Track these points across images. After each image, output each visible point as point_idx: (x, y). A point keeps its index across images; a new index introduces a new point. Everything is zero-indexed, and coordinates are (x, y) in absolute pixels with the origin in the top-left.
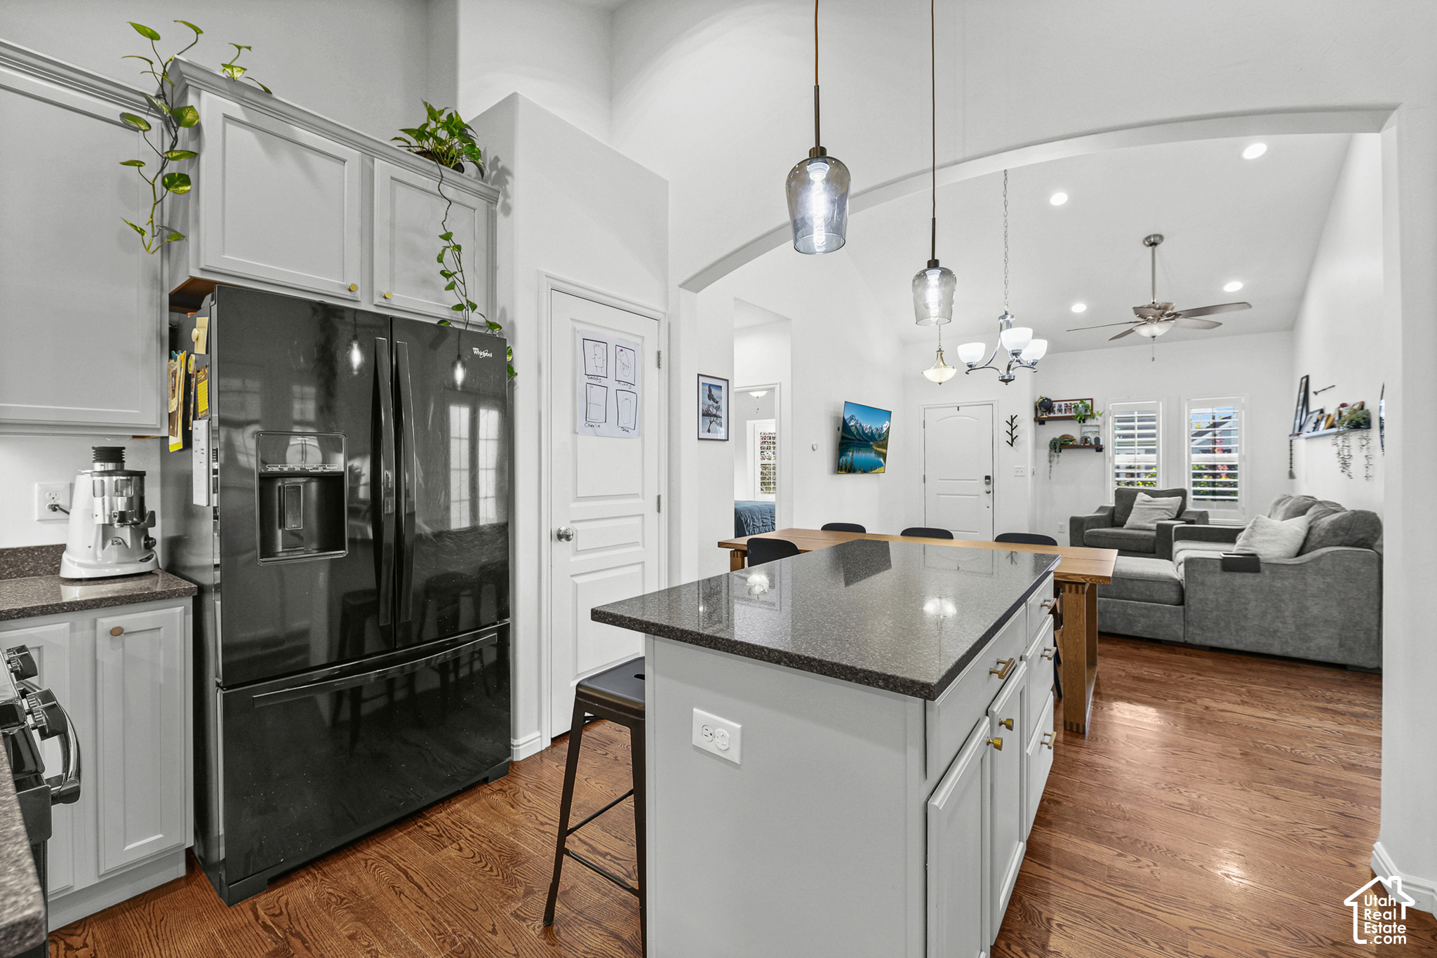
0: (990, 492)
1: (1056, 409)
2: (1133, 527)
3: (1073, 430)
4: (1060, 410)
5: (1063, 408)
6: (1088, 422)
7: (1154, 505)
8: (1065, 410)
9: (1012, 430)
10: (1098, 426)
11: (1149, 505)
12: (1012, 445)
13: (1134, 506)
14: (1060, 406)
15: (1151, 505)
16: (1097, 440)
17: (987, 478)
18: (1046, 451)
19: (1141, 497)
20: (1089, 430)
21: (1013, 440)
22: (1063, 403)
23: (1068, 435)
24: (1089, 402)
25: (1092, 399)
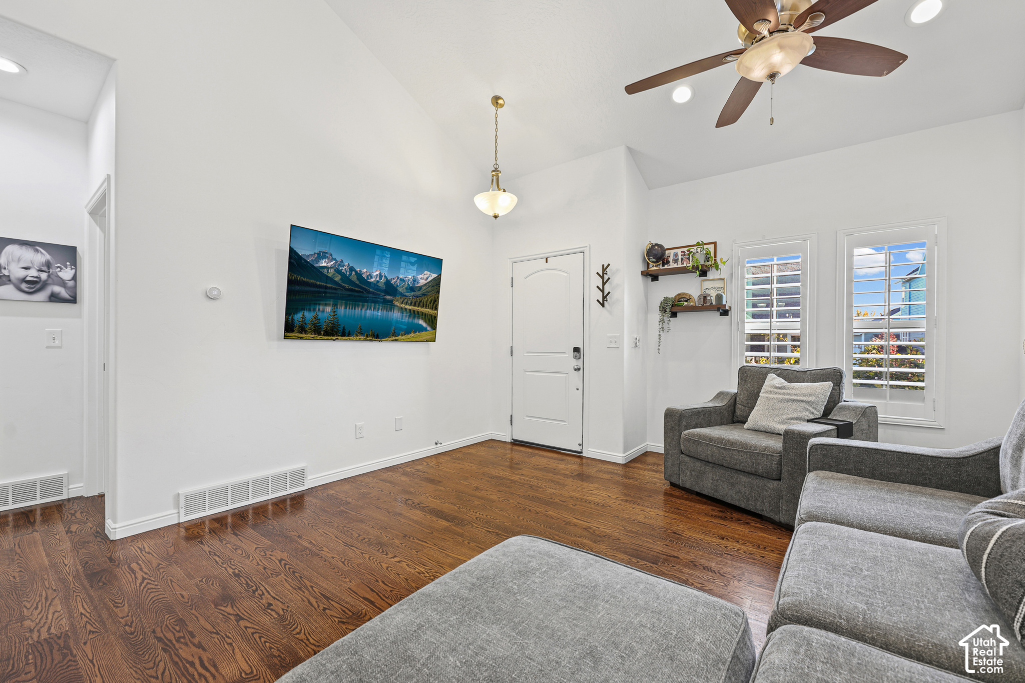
0: (579, 369)
1: (671, 259)
2: (757, 427)
3: (691, 286)
4: (676, 261)
5: (680, 257)
6: (711, 274)
7: (788, 394)
8: (682, 259)
9: (604, 284)
10: (723, 279)
11: (780, 394)
12: (603, 305)
13: (760, 394)
14: (676, 255)
15: (784, 394)
16: (719, 297)
17: (576, 350)
18: (655, 316)
19: (773, 380)
20: (710, 286)
21: (604, 298)
22: (679, 251)
23: (685, 294)
24: (711, 248)
25: (715, 243)
